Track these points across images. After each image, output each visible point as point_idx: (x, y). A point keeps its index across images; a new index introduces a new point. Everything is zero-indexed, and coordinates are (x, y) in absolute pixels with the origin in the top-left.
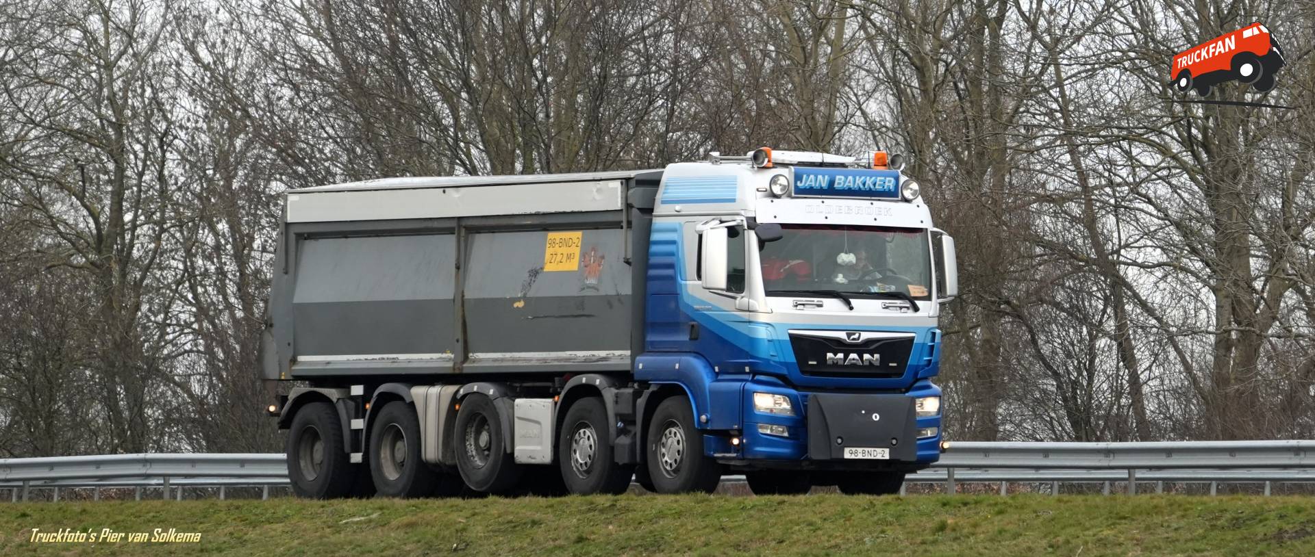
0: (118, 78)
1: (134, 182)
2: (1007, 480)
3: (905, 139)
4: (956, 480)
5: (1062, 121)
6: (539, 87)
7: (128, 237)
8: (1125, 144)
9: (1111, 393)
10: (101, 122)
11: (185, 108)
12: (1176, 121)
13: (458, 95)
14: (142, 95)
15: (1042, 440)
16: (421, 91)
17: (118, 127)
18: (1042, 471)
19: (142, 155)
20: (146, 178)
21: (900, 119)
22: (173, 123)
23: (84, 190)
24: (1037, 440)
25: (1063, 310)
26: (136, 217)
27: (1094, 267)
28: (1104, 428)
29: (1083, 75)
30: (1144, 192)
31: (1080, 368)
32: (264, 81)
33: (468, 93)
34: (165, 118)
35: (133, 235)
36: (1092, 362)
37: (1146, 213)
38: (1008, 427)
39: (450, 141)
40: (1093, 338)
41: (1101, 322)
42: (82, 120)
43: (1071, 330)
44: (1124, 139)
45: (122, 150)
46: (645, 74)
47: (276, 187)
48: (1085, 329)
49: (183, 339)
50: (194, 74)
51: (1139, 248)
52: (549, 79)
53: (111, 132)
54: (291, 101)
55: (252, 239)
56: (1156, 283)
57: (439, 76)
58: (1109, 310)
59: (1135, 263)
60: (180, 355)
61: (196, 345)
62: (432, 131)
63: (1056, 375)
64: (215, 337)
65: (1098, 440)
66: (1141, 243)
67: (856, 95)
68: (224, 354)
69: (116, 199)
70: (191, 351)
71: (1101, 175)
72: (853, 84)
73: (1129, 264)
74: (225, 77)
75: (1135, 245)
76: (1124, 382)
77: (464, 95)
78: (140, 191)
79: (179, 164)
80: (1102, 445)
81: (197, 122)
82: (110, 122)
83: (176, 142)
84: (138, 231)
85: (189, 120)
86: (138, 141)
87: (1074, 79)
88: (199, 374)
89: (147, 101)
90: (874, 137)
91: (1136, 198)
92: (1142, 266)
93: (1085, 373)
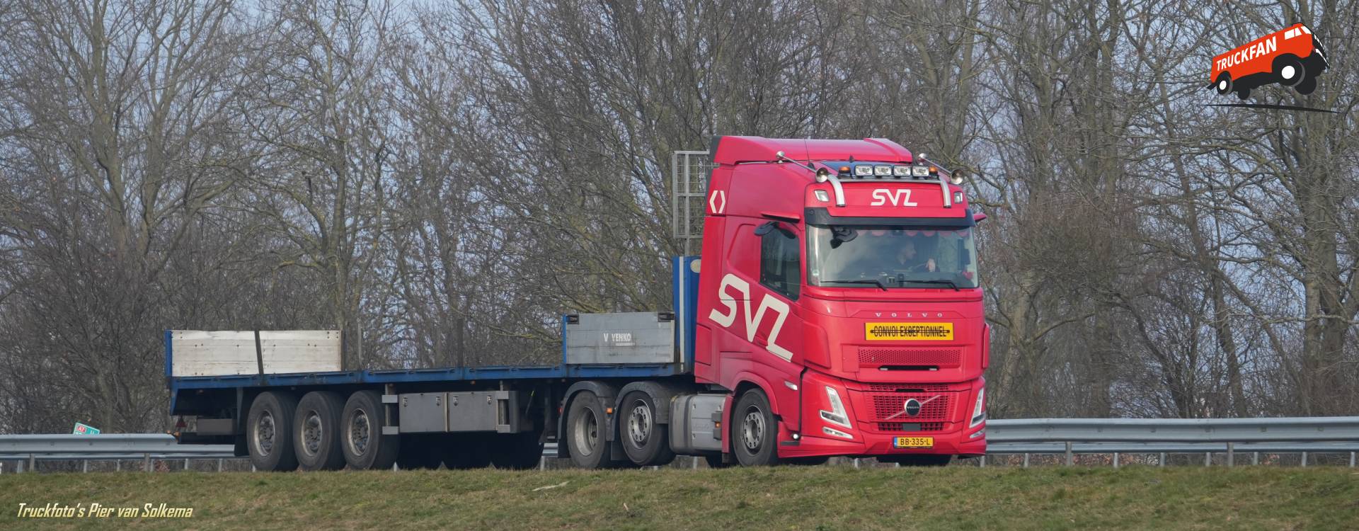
0: (339, 100)
1: (353, 191)
2: (1120, 452)
3: (1025, 149)
4: (1073, 452)
5: (1166, 132)
6: (704, 108)
7: (349, 239)
8: (1223, 153)
9: (1211, 374)
10: (325, 139)
11: (397, 127)
12: (1269, 131)
13: (633, 114)
14: (360, 115)
15: (1149, 417)
16: (601, 111)
17: (340, 144)
18: (1148, 444)
19: (360, 167)
20: (364, 188)
21: (1021, 132)
22: (387, 139)
23: (311, 200)
24: (1145, 417)
25: (1168, 300)
26: (356, 221)
27: (1196, 263)
28: (1205, 407)
29: (1186, 91)
30: (1240, 196)
31: (1183, 352)
32: (464, 103)
33: (642, 112)
34: (380, 135)
35: (353, 238)
36: (1194, 347)
37: (1241, 214)
38: (1119, 405)
39: (627, 155)
40: (1195, 326)
41: (1201, 311)
42: (309, 137)
43: (1175, 319)
44: (1222, 149)
45: (345, 163)
46: (796, 94)
47: (476, 195)
48: (1187, 318)
49: (398, 328)
50: (404, 97)
51: (1236, 245)
52: (713, 101)
53: (334, 147)
54: (489, 120)
55: (456, 241)
56: (1251, 277)
57: (617, 97)
58: (1208, 302)
59: (1232, 259)
60: (395, 341)
61: (408, 333)
62: (610, 146)
63: (1162, 358)
64: (425, 327)
65: (1200, 416)
66: (1239, 240)
67: (981, 111)
68: (432, 340)
69: (339, 206)
70: (404, 338)
71: (1202, 181)
72: (979, 101)
73: (1227, 260)
74: (431, 100)
75: (1234, 242)
76: (1223, 364)
77: (638, 114)
78: (359, 199)
79: (392, 176)
80: (1203, 421)
81: (407, 137)
82: (332, 139)
83: (390, 156)
84: (359, 234)
85: (401, 137)
86: (357, 157)
87: (1177, 95)
88: (412, 359)
89: (364, 121)
90: (999, 147)
91: (1233, 202)
92: (1239, 261)
93: (1187, 357)
